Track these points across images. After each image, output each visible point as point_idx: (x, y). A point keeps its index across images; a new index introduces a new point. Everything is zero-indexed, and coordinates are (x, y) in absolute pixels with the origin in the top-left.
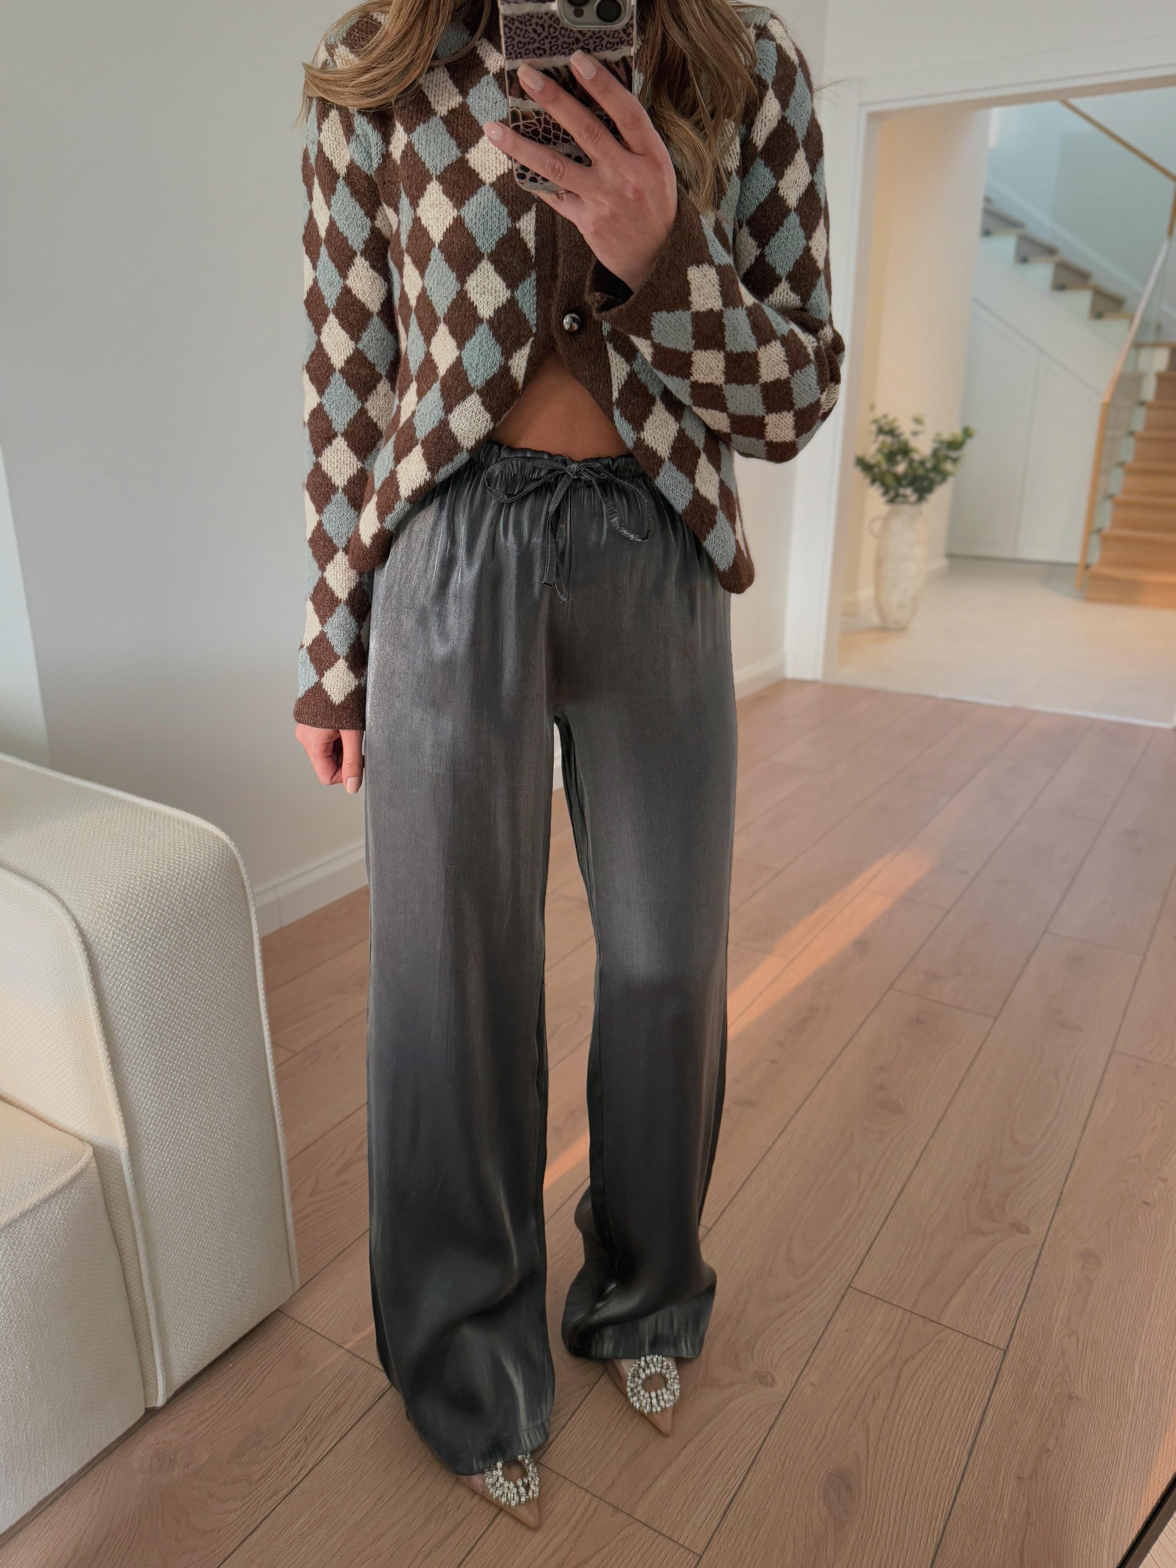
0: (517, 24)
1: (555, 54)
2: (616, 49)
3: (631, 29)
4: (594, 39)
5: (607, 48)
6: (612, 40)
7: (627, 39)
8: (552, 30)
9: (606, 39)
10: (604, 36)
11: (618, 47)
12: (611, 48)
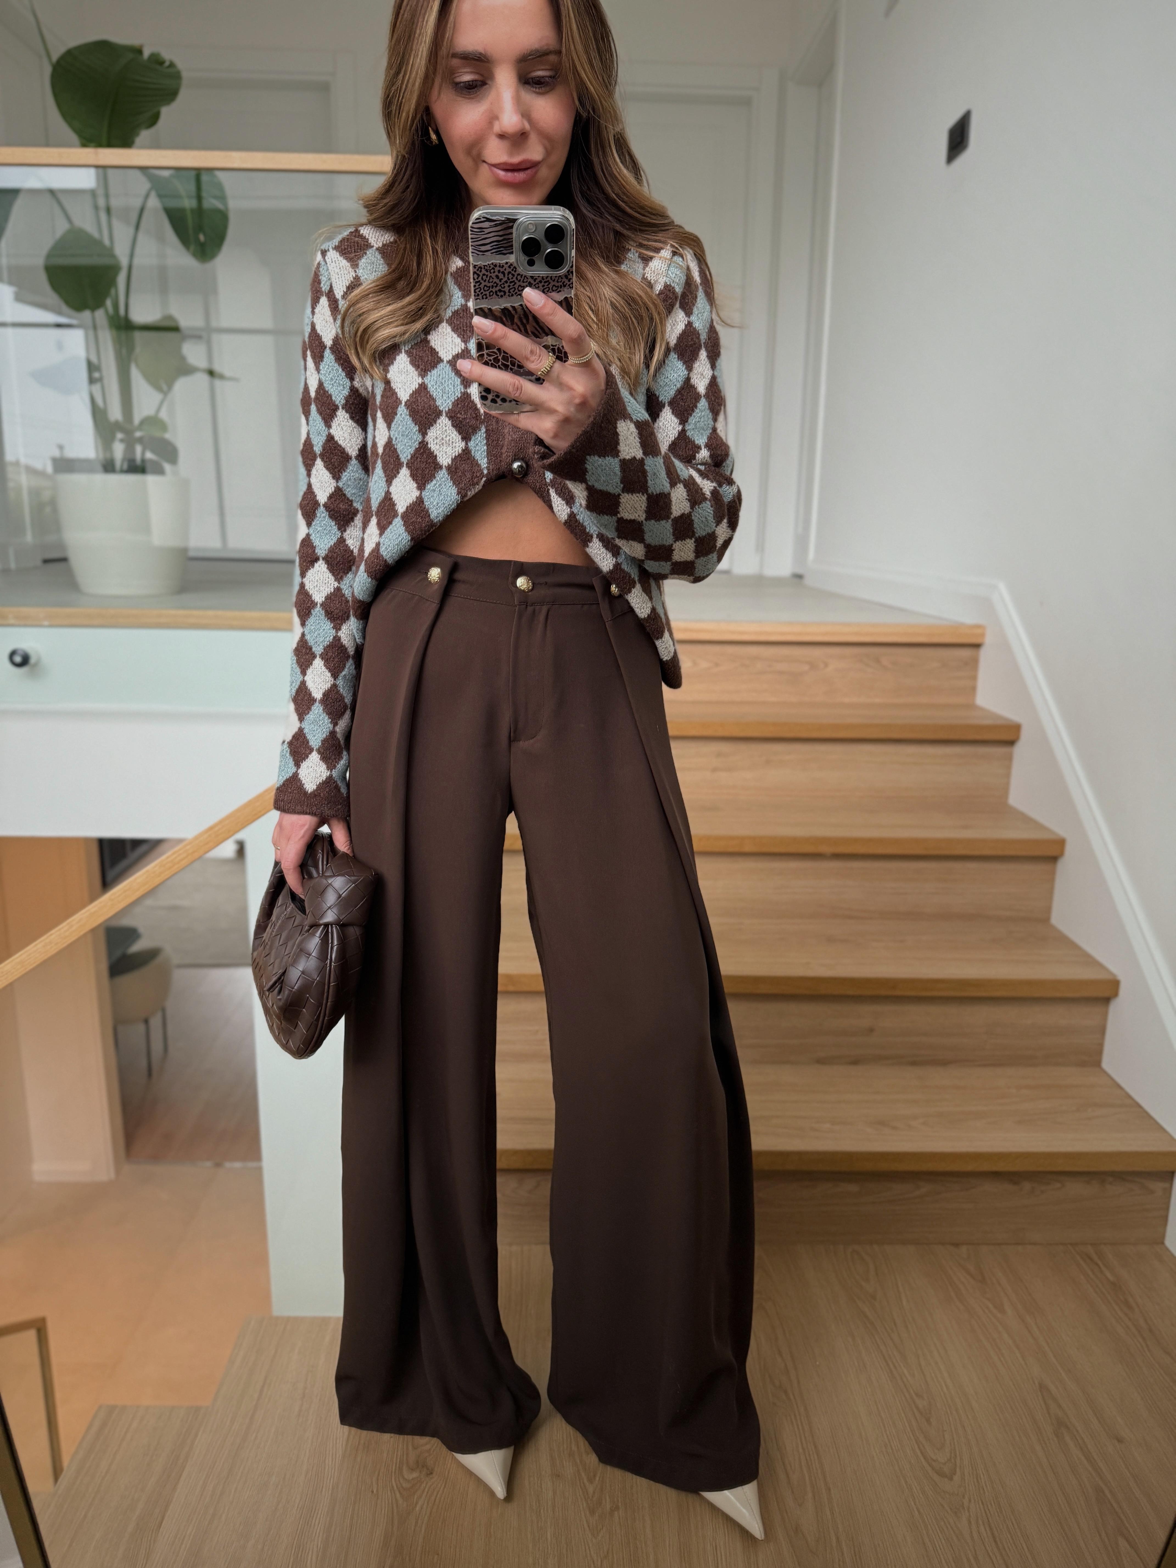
0: (484, 271)
1: (512, 295)
2: (560, 291)
3: (571, 275)
4: (543, 284)
5: (553, 291)
6: (557, 284)
7: (568, 283)
8: (510, 276)
9: (552, 283)
10: (550, 281)
11: (561, 290)
12: (556, 290)
